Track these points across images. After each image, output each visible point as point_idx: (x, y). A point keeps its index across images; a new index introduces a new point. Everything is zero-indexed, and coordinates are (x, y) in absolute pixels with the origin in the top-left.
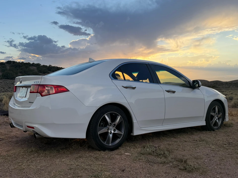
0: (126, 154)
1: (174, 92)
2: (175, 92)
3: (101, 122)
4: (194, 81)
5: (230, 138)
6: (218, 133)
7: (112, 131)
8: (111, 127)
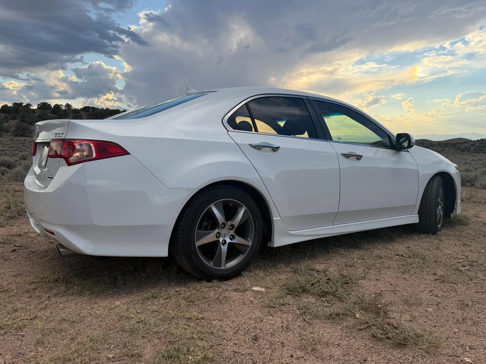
0: (255, 289)
1: (359, 157)
2: (361, 156)
3: (203, 220)
4: (400, 136)
5: (471, 251)
6: (443, 238)
7: (226, 238)
8: (224, 231)
